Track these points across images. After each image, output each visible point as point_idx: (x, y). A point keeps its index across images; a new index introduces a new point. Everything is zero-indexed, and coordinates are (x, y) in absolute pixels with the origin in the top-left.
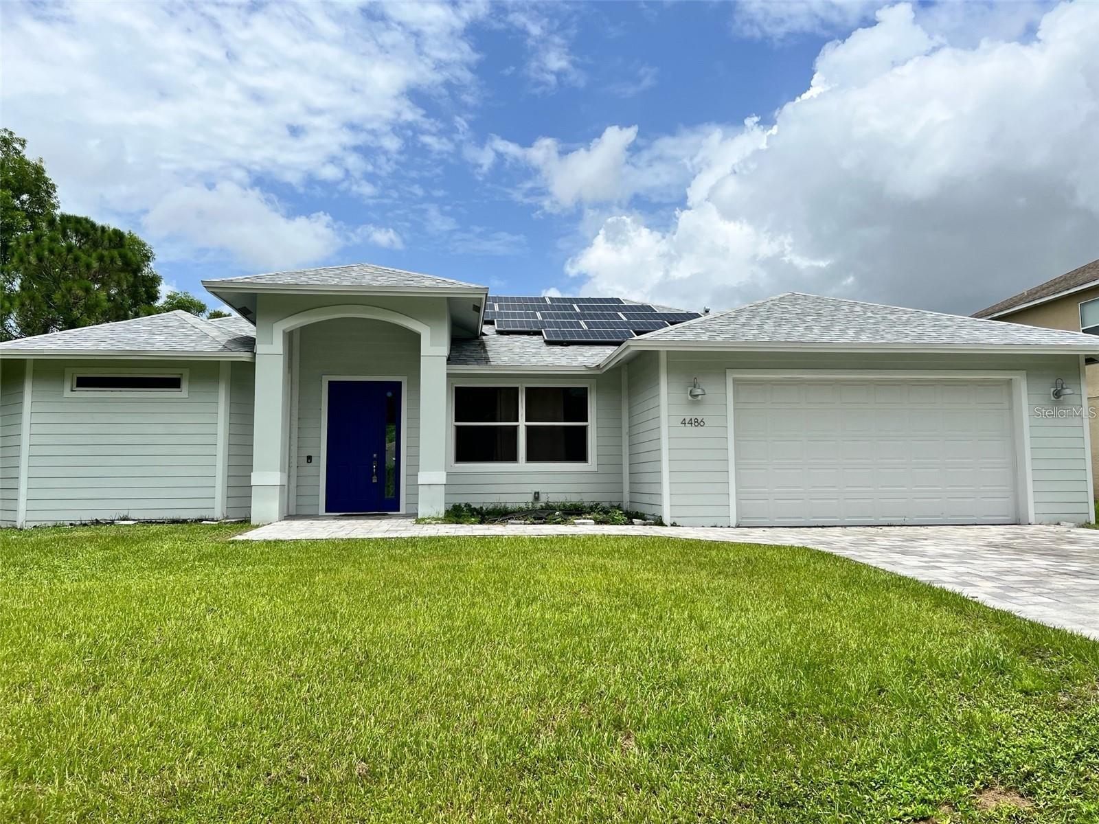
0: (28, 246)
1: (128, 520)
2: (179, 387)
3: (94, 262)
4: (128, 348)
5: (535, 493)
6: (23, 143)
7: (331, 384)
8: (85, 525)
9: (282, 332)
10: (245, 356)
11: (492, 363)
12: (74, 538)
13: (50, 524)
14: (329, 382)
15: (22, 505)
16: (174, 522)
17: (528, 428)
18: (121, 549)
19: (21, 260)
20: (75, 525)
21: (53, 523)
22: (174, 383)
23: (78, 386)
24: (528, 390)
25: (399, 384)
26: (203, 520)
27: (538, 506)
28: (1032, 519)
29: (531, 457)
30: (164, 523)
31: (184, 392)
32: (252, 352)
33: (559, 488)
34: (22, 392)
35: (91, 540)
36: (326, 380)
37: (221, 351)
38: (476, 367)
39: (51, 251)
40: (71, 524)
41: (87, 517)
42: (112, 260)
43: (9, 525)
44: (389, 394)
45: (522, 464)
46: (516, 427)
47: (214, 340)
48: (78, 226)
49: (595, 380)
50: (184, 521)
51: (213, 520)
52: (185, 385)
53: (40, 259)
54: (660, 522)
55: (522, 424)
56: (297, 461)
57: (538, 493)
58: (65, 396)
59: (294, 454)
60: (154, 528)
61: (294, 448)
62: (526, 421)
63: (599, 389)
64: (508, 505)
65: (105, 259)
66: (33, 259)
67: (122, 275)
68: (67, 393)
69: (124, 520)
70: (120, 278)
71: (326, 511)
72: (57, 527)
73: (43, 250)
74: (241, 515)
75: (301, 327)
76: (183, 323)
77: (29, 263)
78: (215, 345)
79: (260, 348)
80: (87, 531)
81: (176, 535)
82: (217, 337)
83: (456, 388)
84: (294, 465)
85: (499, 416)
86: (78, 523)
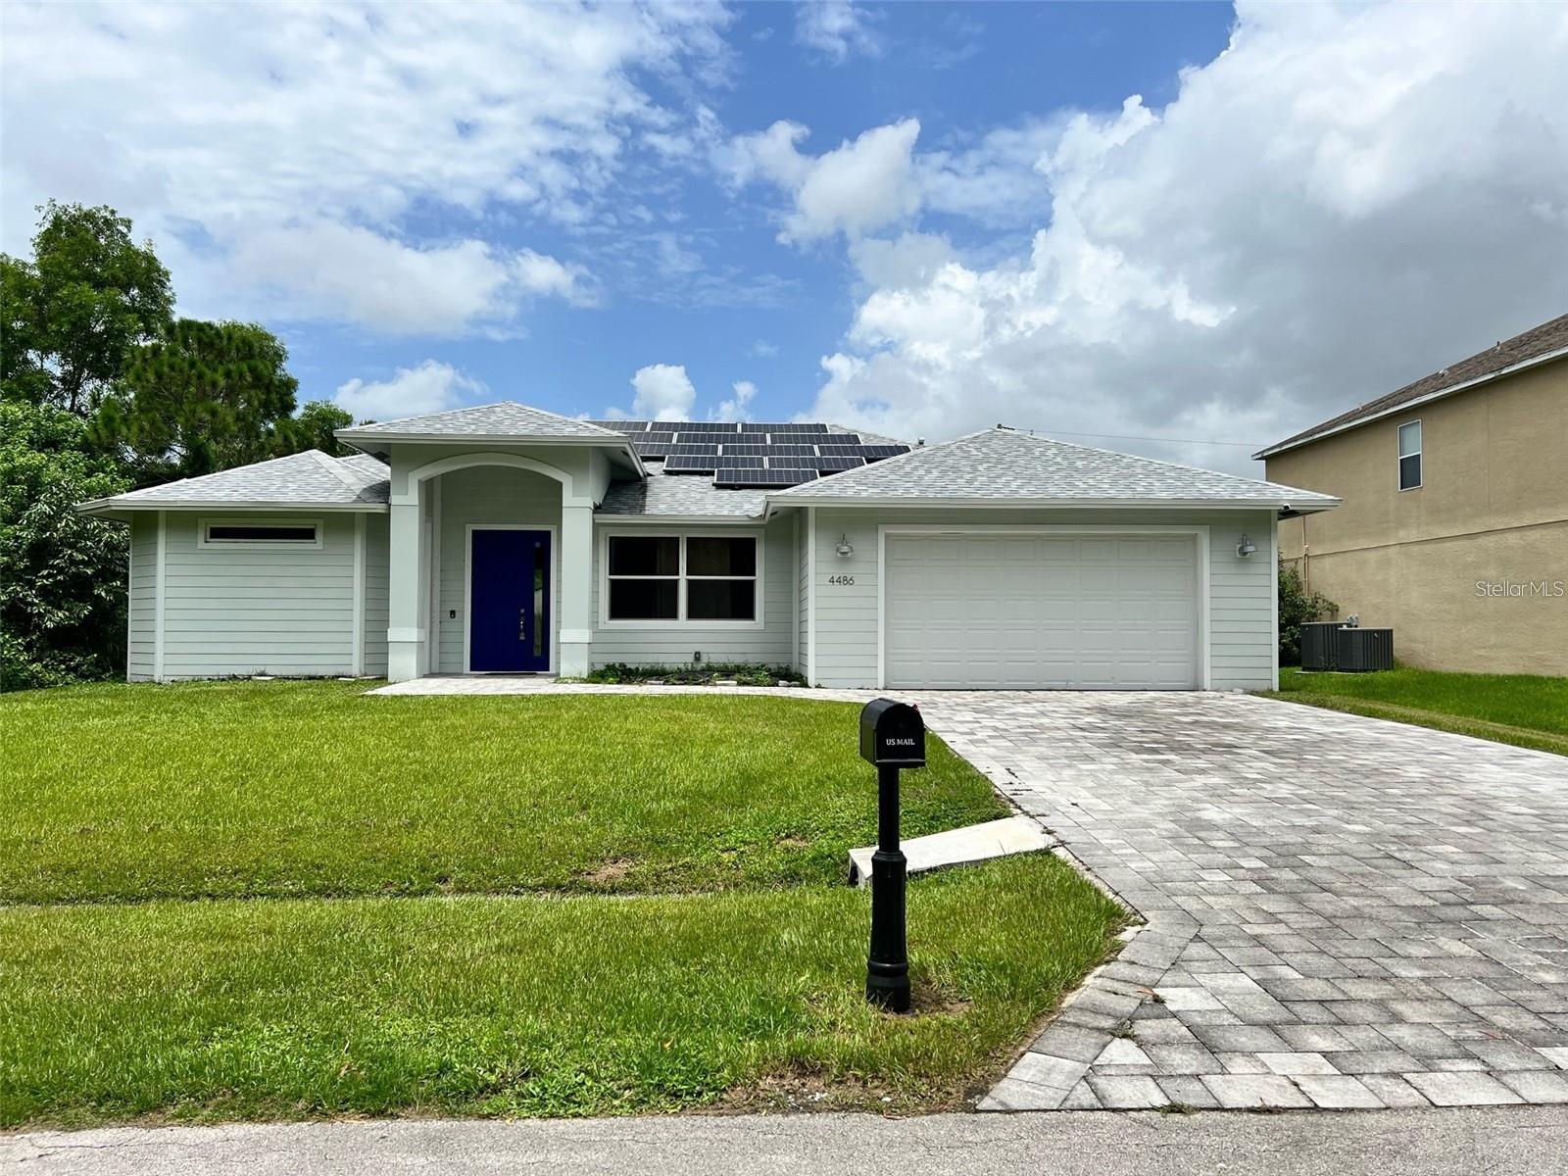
0: (145, 360)
1: (265, 675)
2: (313, 538)
3: (221, 379)
4: (261, 499)
5: (696, 653)
6: (128, 223)
7: (475, 533)
8: (223, 680)
9: (417, 481)
10: (380, 508)
11: (647, 512)
12: (215, 691)
13: (187, 678)
14: (473, 531)
15: (159, 659)
16: (311, 678)
17: (690, 582)
18: (258, 700)
19: (138, 378)
20: (213, 680)
21: (192, 678)
22: (308, 534)
23: (211, 537)
24: (690, 541)
25: (549, 533)
26: (339, 677)
27: (699, 666)
28: (1207, 684)
29: (693, 614)
30: (300, 679)
31: (318, 545)
32: (387, 502)
33: (725, 648)
34: (156, 543)
35: (230, 693)
36: (469, 529)
37: (354, 502)
38: (629, 517)
39: (172, 367)
40: (209, 679)
41: (225, 672)
42: (241, 376)
43: (146, 679)
44: (538, 545)
45: (682, 622)
46: (676, 581)
47: (348, 489)
48: (201, 334)
49: (763, 530)
50: (322, 678)
51: (350, 677)
52: (319, 536)
53: (159, 376)
54: (806, 685)
55: (683, 578)
56: (437, 616)
57: (699, 653)
58: (199, 547)
59: (437, 609)
60: (290, 683)
61: (437, 602)
62: (688, 575)
63: (768, 538)
64: (665, 666)
65: (233, 375)
66: (152, 378)
67: (253, 392)
68: (201, 545)
69: (261, 676)
70: (250, 396)
71: (471, 670)
72: (197, 681)
73: (163, 365)
74: (379, 672)
75: (443, 475)
76: (318, 466)
77: (148, 381)
78: (350, 495)
79: (395, 499)
80: (226, 685)
81: (310, 690)
82: (353, 484)
83: (611, 538)
84: (437, 619)
85: (658, 571)
86: (216, 678)
